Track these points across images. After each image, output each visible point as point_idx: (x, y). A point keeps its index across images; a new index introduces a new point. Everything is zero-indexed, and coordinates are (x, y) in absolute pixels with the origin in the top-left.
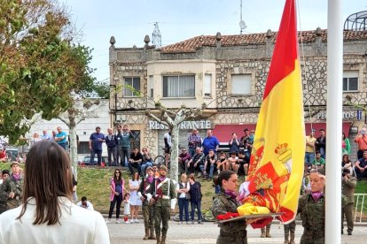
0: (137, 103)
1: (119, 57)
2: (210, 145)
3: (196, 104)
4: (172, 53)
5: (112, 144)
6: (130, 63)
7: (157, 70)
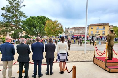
0: (67, 33)
1: (66, 29)
2: (74, 37)
3: (73, 33)
4: (70, 29)
5: (65, 37)
6: (67, 30)
7: (69, 30)
